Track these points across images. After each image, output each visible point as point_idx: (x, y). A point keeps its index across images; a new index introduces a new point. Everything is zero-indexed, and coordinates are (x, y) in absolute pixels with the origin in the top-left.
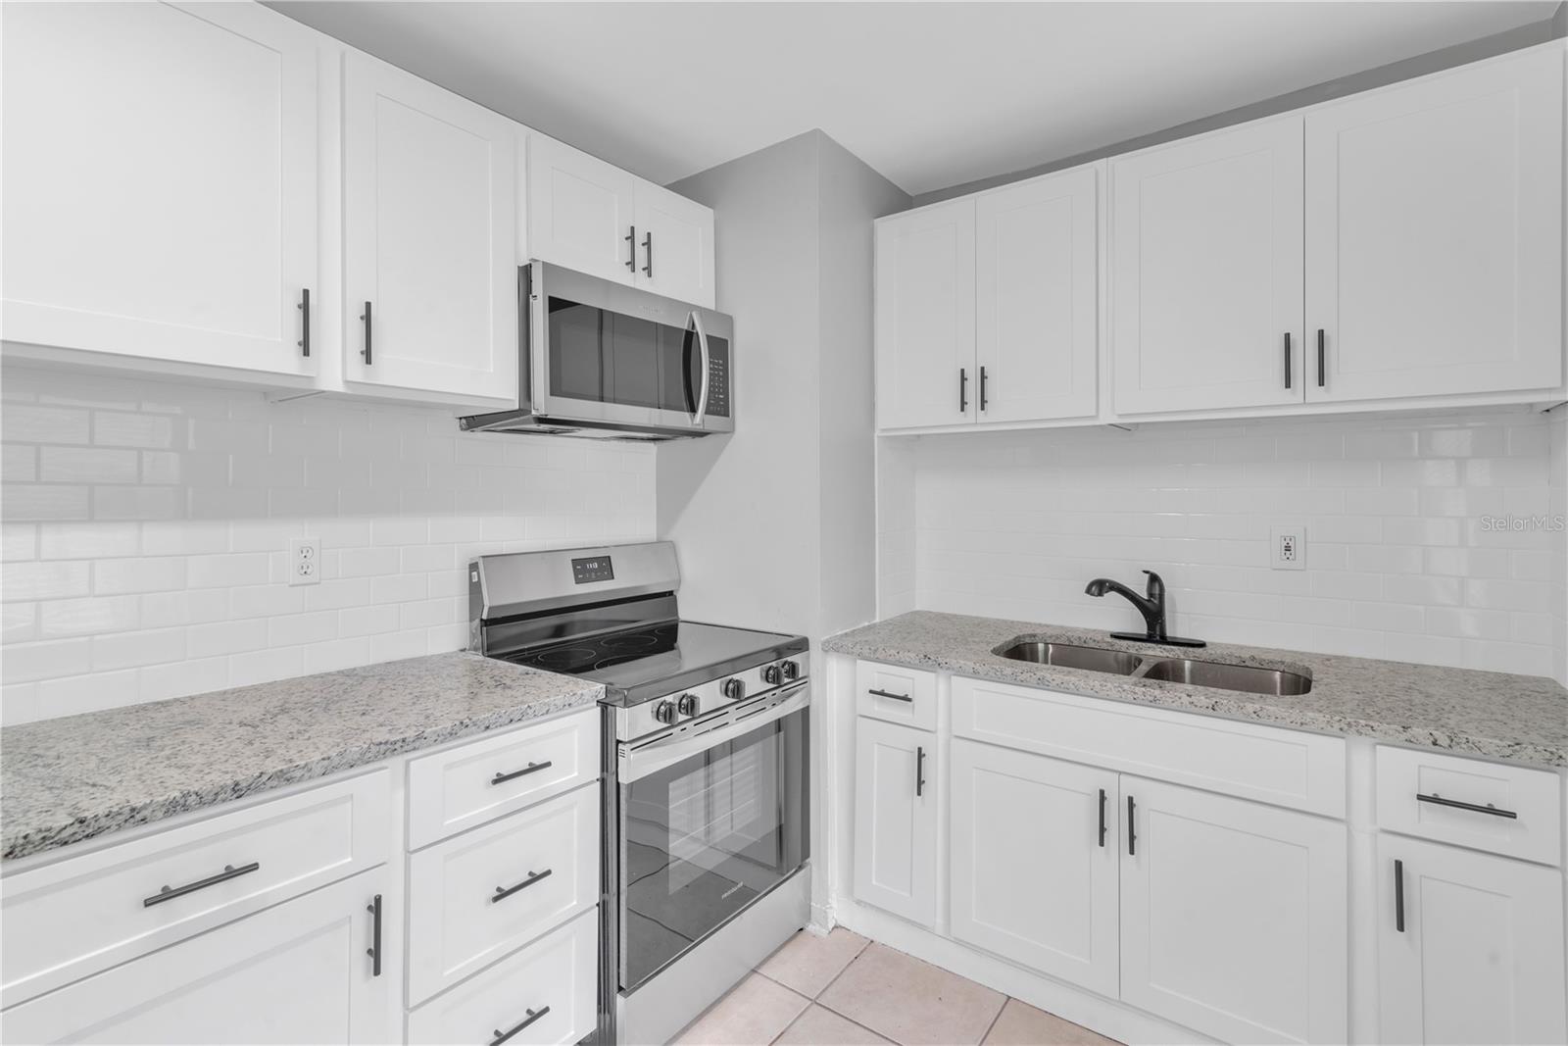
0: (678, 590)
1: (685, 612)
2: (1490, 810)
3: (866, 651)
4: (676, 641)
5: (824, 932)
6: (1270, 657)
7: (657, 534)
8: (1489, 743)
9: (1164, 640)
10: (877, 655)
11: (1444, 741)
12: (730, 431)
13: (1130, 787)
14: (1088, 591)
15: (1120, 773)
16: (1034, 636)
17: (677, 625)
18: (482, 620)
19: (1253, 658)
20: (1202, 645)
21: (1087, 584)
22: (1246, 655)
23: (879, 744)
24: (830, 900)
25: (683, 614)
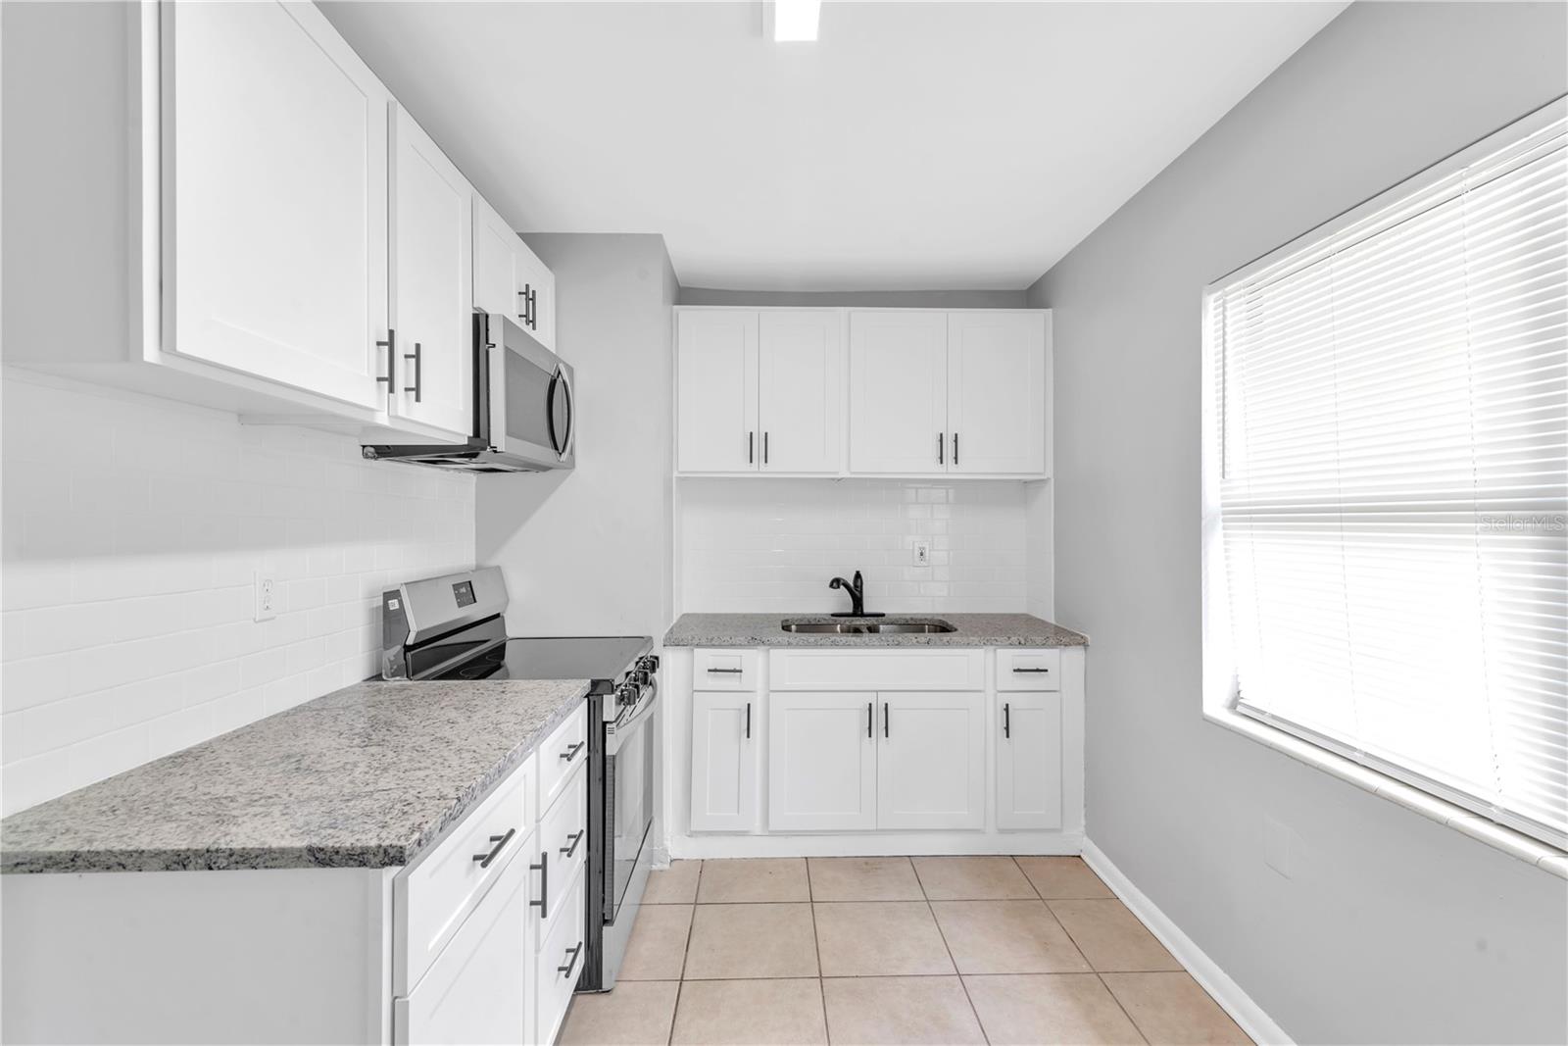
0: (504, 612)
1: (512, 630)
2: (1038, 670)
3: (703, 641)
4: (503, 658)
5: (666, 866)
6: (919, 617)
7: (477, 560)
8: (1039, 640)
9: (863, 615)
10: (713, 642)
11: (1023, 642)
12: (571, 465)
13: (883, 698)
14: (831, 586)
15: (877, 691)
16: (787, 620)
17: (505, 644)
18: (405, 646)
19: (912, 619)
20: (883, 615)
21: (829, 582)
22: (908, 617)
23: (712, 709)
24: (665, 842)
25: (510, 632)
